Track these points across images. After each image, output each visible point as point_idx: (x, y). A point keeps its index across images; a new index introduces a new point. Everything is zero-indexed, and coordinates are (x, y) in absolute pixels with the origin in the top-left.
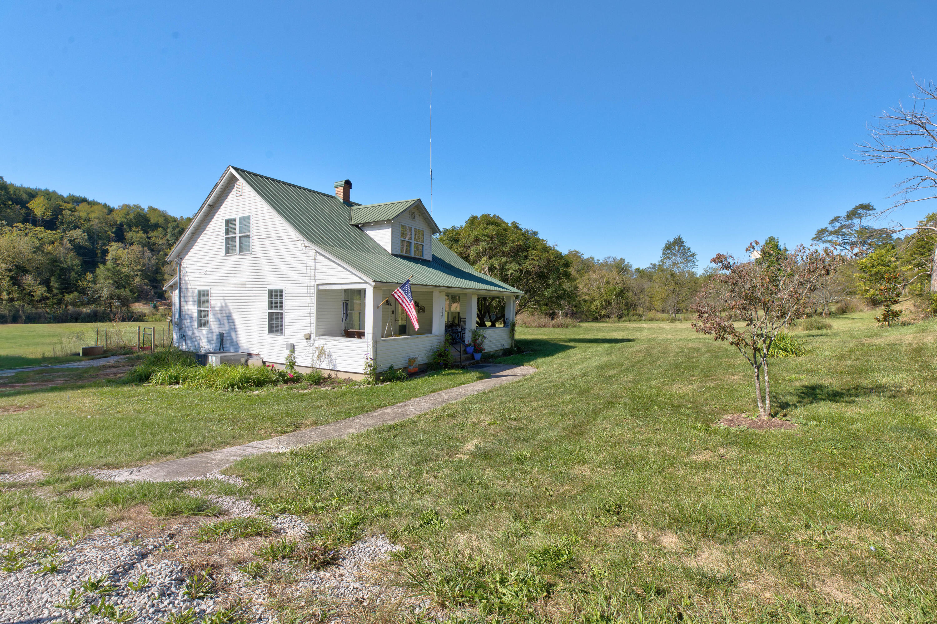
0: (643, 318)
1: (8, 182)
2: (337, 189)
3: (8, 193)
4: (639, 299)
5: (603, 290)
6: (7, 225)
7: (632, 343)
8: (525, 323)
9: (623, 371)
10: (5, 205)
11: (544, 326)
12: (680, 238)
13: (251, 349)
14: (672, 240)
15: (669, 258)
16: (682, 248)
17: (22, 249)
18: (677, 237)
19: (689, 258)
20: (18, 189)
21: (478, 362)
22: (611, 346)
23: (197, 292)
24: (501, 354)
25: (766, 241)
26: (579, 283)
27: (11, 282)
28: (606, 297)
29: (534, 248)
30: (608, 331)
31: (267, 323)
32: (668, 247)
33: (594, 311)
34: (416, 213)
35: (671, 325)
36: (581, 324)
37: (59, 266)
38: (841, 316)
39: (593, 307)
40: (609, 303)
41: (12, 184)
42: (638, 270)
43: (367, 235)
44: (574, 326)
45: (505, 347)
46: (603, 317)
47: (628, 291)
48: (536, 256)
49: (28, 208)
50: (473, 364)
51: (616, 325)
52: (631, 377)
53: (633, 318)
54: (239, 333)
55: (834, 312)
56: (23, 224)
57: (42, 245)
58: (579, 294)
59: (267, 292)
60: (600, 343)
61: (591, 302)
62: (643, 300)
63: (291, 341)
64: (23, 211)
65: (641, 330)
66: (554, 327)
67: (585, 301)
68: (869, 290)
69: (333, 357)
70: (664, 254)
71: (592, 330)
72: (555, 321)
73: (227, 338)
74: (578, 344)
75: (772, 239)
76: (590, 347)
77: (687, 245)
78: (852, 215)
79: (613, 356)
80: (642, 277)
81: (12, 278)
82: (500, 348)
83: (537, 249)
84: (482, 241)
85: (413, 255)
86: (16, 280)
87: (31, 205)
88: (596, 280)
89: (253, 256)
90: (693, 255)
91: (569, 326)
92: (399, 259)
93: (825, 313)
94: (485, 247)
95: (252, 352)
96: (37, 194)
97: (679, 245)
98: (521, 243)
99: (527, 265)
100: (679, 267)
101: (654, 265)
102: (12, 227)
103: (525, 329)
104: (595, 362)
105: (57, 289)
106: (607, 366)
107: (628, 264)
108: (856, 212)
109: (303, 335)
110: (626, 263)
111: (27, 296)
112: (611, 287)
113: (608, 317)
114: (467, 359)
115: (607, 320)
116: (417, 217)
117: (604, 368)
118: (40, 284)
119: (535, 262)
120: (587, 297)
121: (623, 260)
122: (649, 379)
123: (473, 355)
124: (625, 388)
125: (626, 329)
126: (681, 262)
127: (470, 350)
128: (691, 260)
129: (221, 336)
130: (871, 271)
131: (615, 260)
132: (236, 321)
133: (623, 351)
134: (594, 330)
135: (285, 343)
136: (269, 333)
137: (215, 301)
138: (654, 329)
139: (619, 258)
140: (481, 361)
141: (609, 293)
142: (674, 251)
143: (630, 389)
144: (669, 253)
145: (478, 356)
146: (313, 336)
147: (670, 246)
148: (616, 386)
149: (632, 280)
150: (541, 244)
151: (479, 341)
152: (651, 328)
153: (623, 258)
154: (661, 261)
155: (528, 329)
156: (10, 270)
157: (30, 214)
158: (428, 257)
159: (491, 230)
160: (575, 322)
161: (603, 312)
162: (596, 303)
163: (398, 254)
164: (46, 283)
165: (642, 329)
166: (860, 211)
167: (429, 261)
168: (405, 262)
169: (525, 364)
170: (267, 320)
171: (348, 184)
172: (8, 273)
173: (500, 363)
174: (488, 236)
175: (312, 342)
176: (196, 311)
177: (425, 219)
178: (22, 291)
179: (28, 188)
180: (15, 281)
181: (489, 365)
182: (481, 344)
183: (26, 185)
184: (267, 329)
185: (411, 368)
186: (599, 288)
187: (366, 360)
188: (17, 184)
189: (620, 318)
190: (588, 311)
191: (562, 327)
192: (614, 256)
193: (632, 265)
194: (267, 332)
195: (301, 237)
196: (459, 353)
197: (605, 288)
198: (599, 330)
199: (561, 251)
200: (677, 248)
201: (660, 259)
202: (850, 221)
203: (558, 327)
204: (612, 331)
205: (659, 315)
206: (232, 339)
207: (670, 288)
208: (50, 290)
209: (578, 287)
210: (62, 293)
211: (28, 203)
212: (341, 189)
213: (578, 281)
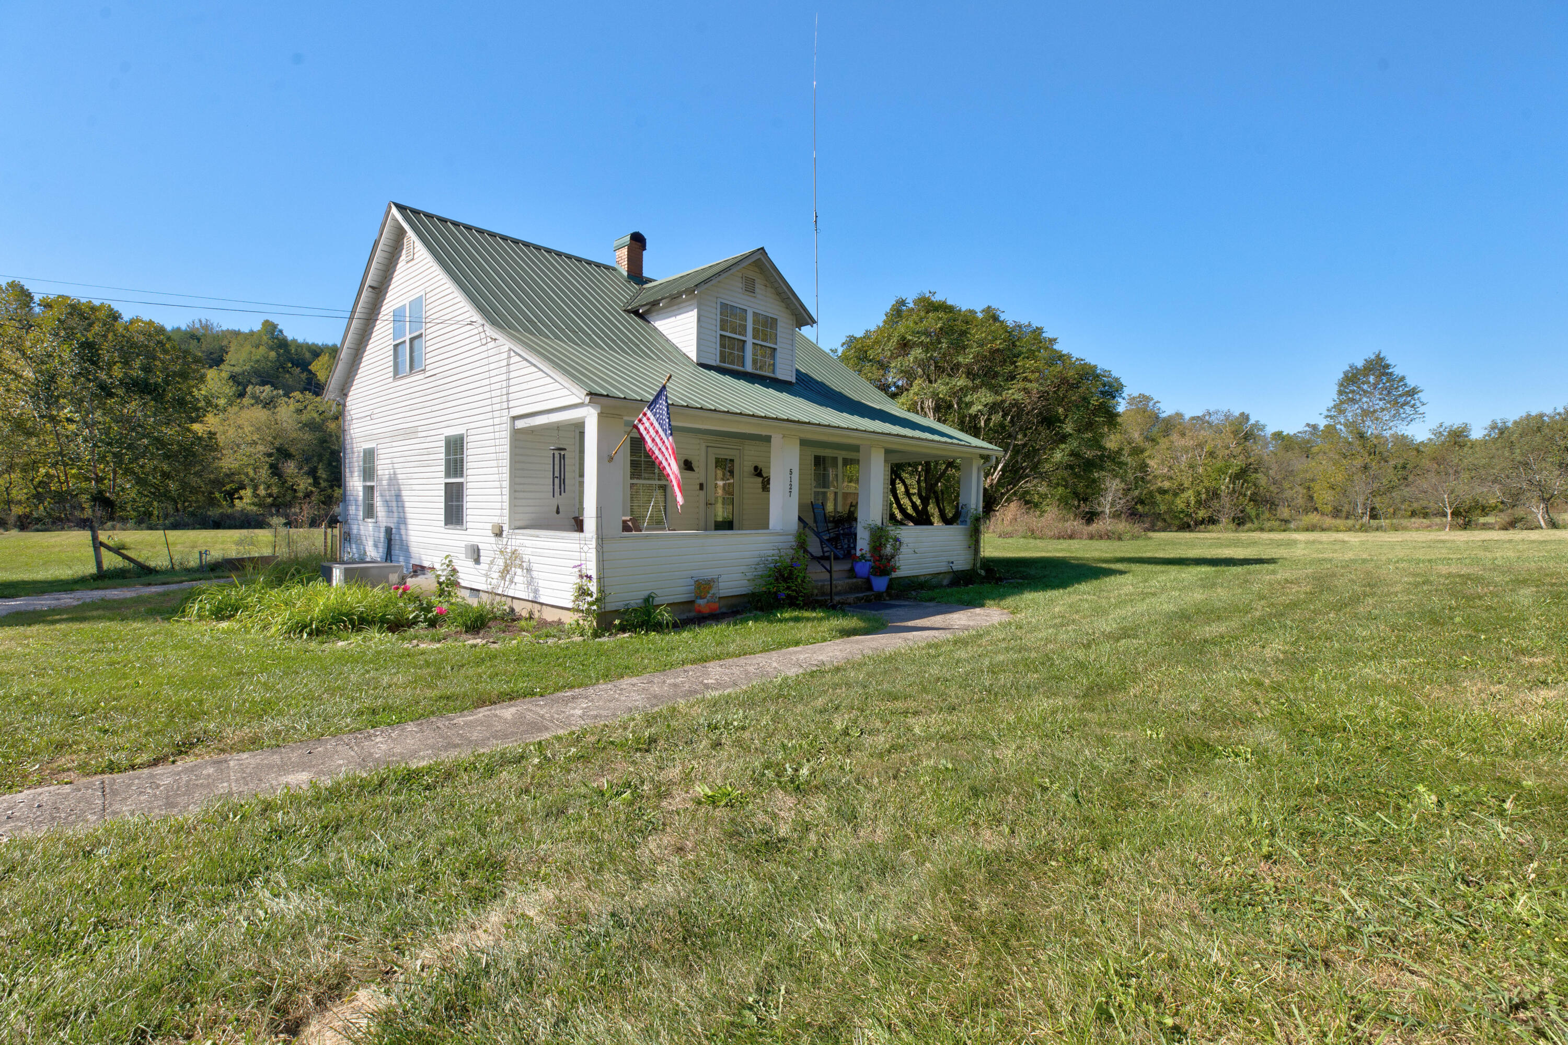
0: (1292, 526)
1: (290, 338)
2: (618, 253)
3: (287, 351)
4: (1282, 490)
5: (1201, 470)
6: (285, 395)
7: (1271, 567)
8: (1033, 532)
9: (1245, 628)
10: (284, 368)
11: (1071, 537)
12: (1379, 359)
13: (424, 557)
14: (1360, 364)
15: (1353, 401)
16: (1384, 379)
17: (285, 425)
18: (1373, 357)
19: (1402, 400)
20: (299, 346)
21: (879, 596)
22: (1215, 571)
23: (362, 454)
24: (945, 582)
26: (1149, 457)
27: (269, 472)
28: (1206, 483)
29: (1031, 355)
30: (1210, 546)
31: (442, 505)
32: (1352, 379)
33: (1182, 512)
34: (758, 281)
35: (1362, 536)
36: (1151, 534)
37: (329, 448)
39: (1180, 503)
40: (1215, 494)
41: (294, 341)
42: (1278, 435)
43: (656, 329)
44: (1134, 538)
45: (956, 567)
46: (1202, 522)
47: (1256, 471)
48: (1033, 372)
49: (310, 372)
50: (868, 600)
51: (1231, 535)
52: (1276, 647)
53: (1267, 525)
54: (410, 527)
56: (302, 393)
57: (324, 421)
58: (1149, 478)
59: (443, 443)
60: (1188, 565)
61: (1176, 495)
62: (1288, 494)
63: (475, 540)
64: (304, 376)
65: (1288, 544)
66: (1091, 537)
67: (1163, 492)
69: (535, 574)
70: (1340, 393)
71: (1173, 543)
72: (1094, 527)
73: (395, 537)
74: (1134, 567)
76: (1163, 572)
77: (1398, 371)
79: (1219, 590)
80: (1287, 448)
81: (272, 466)
82: (943, 568)
83: (1036, 359)
84: (915, 345)
85: (749, 368)
86: (277, 468)
87: (313, 367)
88: (1186, 450)
89: (428, 374)
90: (1413, 392)
91: (1123, 537)
92: (713, 373)
94: (920, 357)
95: (426, 564)
96: (322, 351)
97: (1377, 373)
98: (998, 344)
99: (1013, 393)
100: (1377, 419)
101: (1315, 427)
102: (290, 398)
103: (1031, 541)
104: (1166, 605)
105: (327, 480)
106: (1198, 612)
107: (1256, 425)
109: (489, 526)
110: (1252, 421)
111: (289, 492)
112: (1220, 464)
113: (1212, 521)
114: (854, 589)
115: (1211, 527)
116: (759, 288)
117: (1188, 619)
118: (305, 473)
119: (1029, 385)
120: (1166, 485)
121: (1245, 417)
122: (1347, 656)
123: (868, 582)
124: (1259, 684)
125: (1254, 543)
126: (1383, 409)
127: (863, 569)
128: (1406, 403)
129: (389, 531)
131: (1227, 417)
132: (407, 504)
133: (1246, 581)
134: (1180, 544)
135: (463, 544)
136: (446, 524)
137: (383, 468)
138: (1321, 543)
139: (1237, 414)
140: (889, 595)
141: (1214, 476)
142: (1365, 387)
143: (1277, 688)
144: (1353, 392)
145: (880, 584)
146: (506, 528)
147: (1355, 376)
148: (1223, 675)
149: (1265, 452)
150: (1046, 349)
151: (888, 549)
152: (1314, 542)
153: (1246, 412)
154: (1335, 407)
155: (1038, 541)
156: (270, 455)
157: (312, 379)
158: (785, 373)
159: (934, 323)
160: (1137, 528)
161: (1202, 514)
162: (1185, 495)
163: (713, 363)
164: (313, 473)
165: (1292, 543)
167: (790, 383)
168: (728, 380)
169: (989, 602)
170: (443, 499)
171: (638, 241)
172: (267, 459)
173: (931, 599)
174: (927, 333)
175: (505, 540)
176: (361, 489)
177: (779, 294)
178: (283, 483)
179: (313, 344)
180: (275, 470)
181: (907, 603)
182: (893, 556)
183: (310, 341)
184: (442, 517)
185: (701, 602)
186: (1192, 467)
187: (579, 581)
188: (300, 340)
189: (1239, 524)
190: (1170, 511)
191: (1109, 538)
192: (1226, 410)
193: (1264, 426)
194: (443, 523)
195: (477, 317)
196: (828, 575)
197: (1205, 465)
198: (1193, 546)
199: (1093, 363)
200: (1372, 379)
201: (1332, 404)
203: (1101, 538)
204: (1221, 546)
205: (1328, 521)
206: (402, 540)
207: (1355, 463)
208: (316, 483)
209: (1147, 466)
210: (332, 487)
211: (310, 364)
212: (624, 252)
213: (1146, 454)
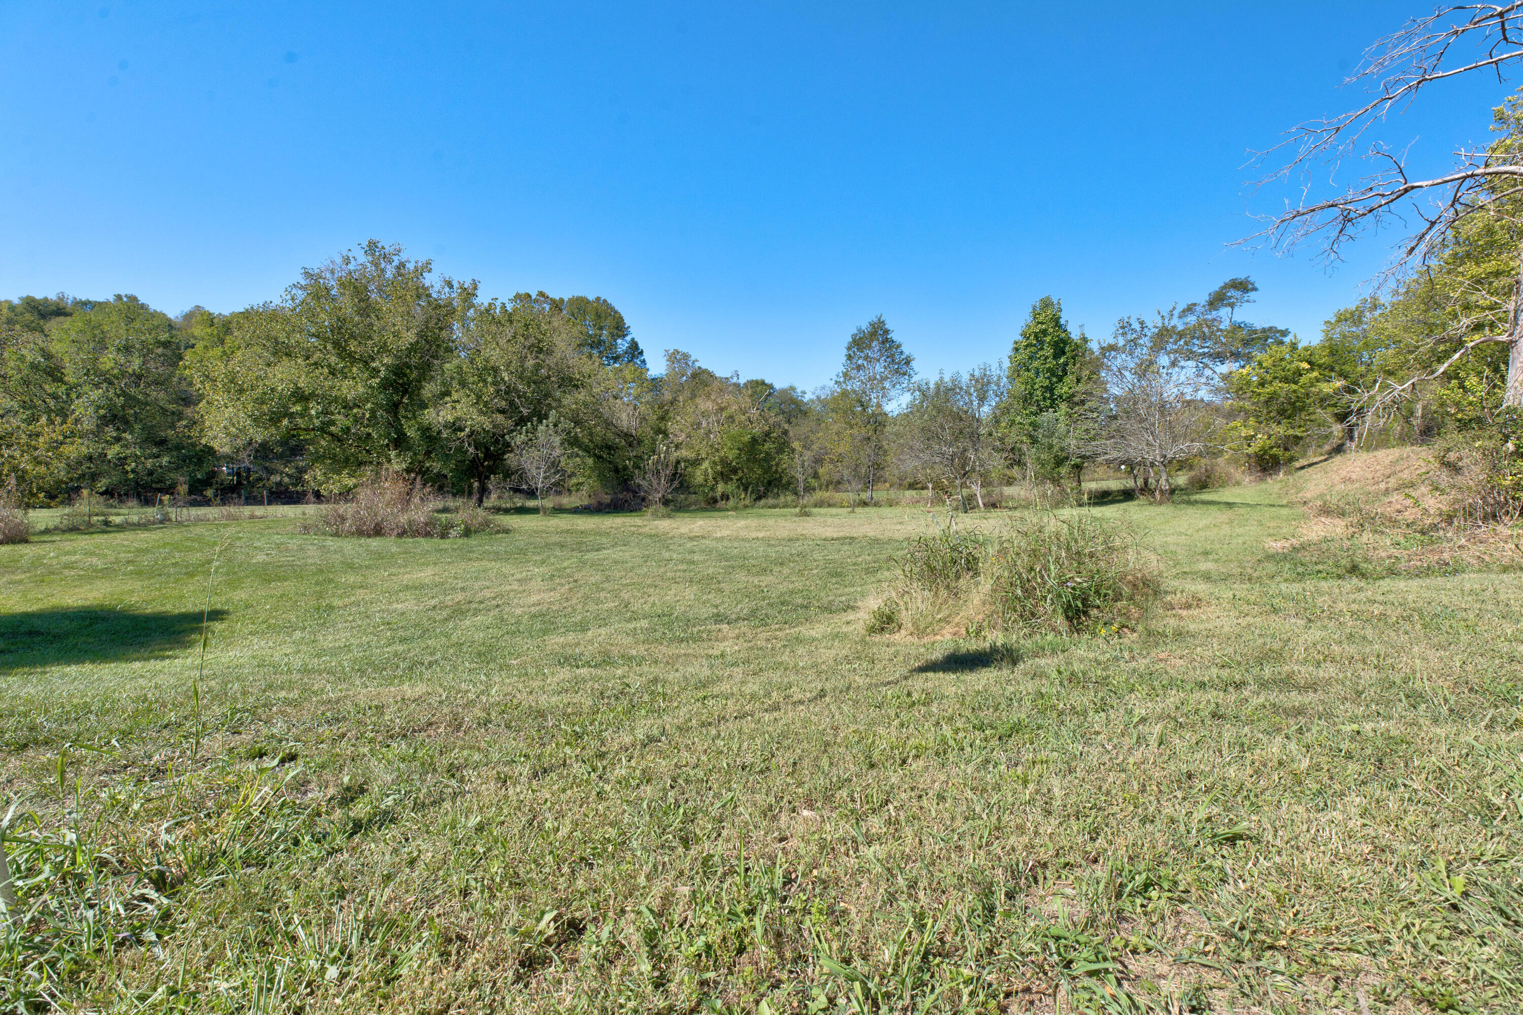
5: (717, 438)
12: (881, 323)
14: (865, 327)
15: (859, 367)
16: (886, 344)
18: (875, 320)
19: (900, 368)
25: (1034, 308)
32: (859, 343)
38: (1197, 497)
55: (1183, 486)
61: (695, 465)
68: (1253, 436)
70: (849, 357)
75: (1046, 304)
77: (894, 336)
78: (1218, 300)
88: (707, 415)
90: (908, 362)
93: (1161, 490)
97: (880, 338)
108: (1224, 294)
112: (734, 430)
120: (687, 454)
126: (887, 378)
128: (902, 372)
130: (1259, 394)
142: (870, 352)
144: (859, 357)
147: (861, 339)
161: (720, 488)
162: (703, 466)
166: (1232, 293)
186: (708, 433)
197: (722, 432)
200: (876, 344)
202: (1214, 313)
205: (837, 494)
207: (859, 433)
